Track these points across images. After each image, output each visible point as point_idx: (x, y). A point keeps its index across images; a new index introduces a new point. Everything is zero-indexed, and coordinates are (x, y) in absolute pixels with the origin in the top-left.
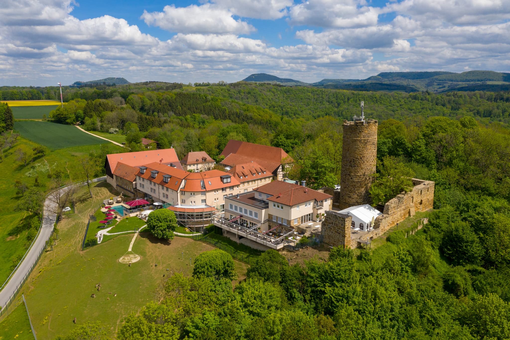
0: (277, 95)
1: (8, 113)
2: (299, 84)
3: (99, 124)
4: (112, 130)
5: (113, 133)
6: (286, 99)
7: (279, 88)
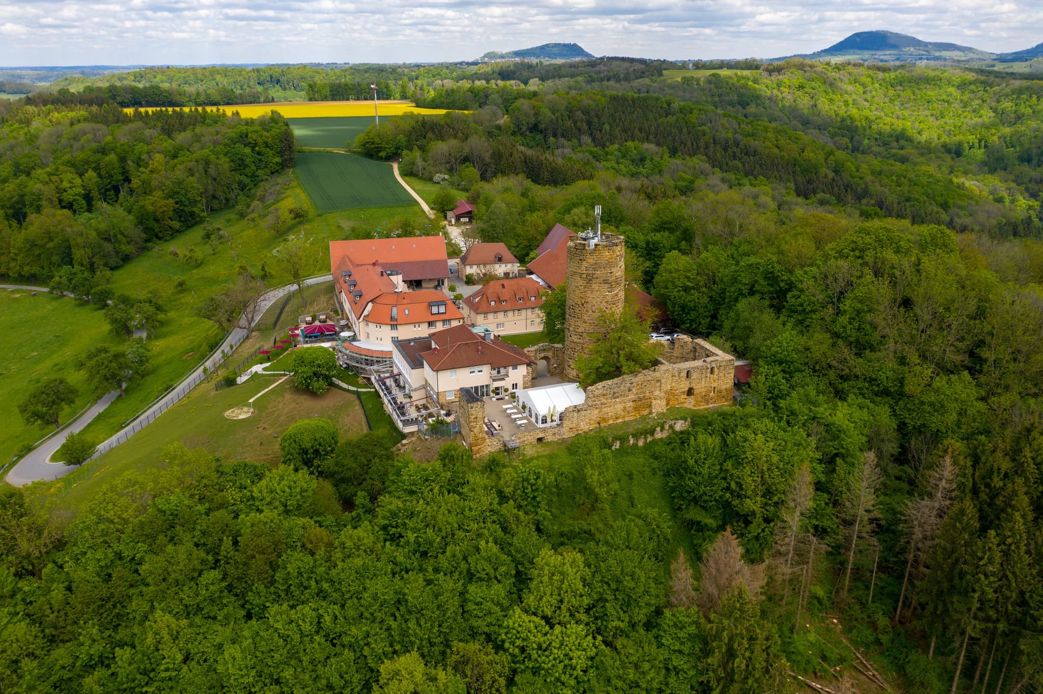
0: (871, 92)
1: (286, 140)
2: (971, 55)
3: (420, 163)
4: (437, 177)
5: (439, 183)
6: (891, 101)
7: (881, 75)
